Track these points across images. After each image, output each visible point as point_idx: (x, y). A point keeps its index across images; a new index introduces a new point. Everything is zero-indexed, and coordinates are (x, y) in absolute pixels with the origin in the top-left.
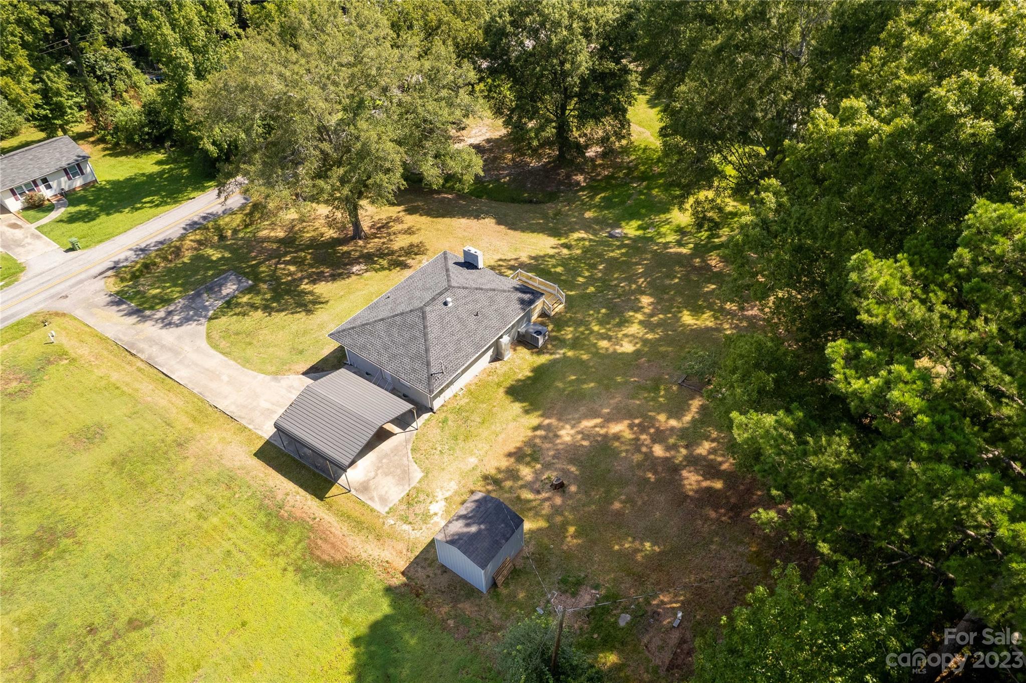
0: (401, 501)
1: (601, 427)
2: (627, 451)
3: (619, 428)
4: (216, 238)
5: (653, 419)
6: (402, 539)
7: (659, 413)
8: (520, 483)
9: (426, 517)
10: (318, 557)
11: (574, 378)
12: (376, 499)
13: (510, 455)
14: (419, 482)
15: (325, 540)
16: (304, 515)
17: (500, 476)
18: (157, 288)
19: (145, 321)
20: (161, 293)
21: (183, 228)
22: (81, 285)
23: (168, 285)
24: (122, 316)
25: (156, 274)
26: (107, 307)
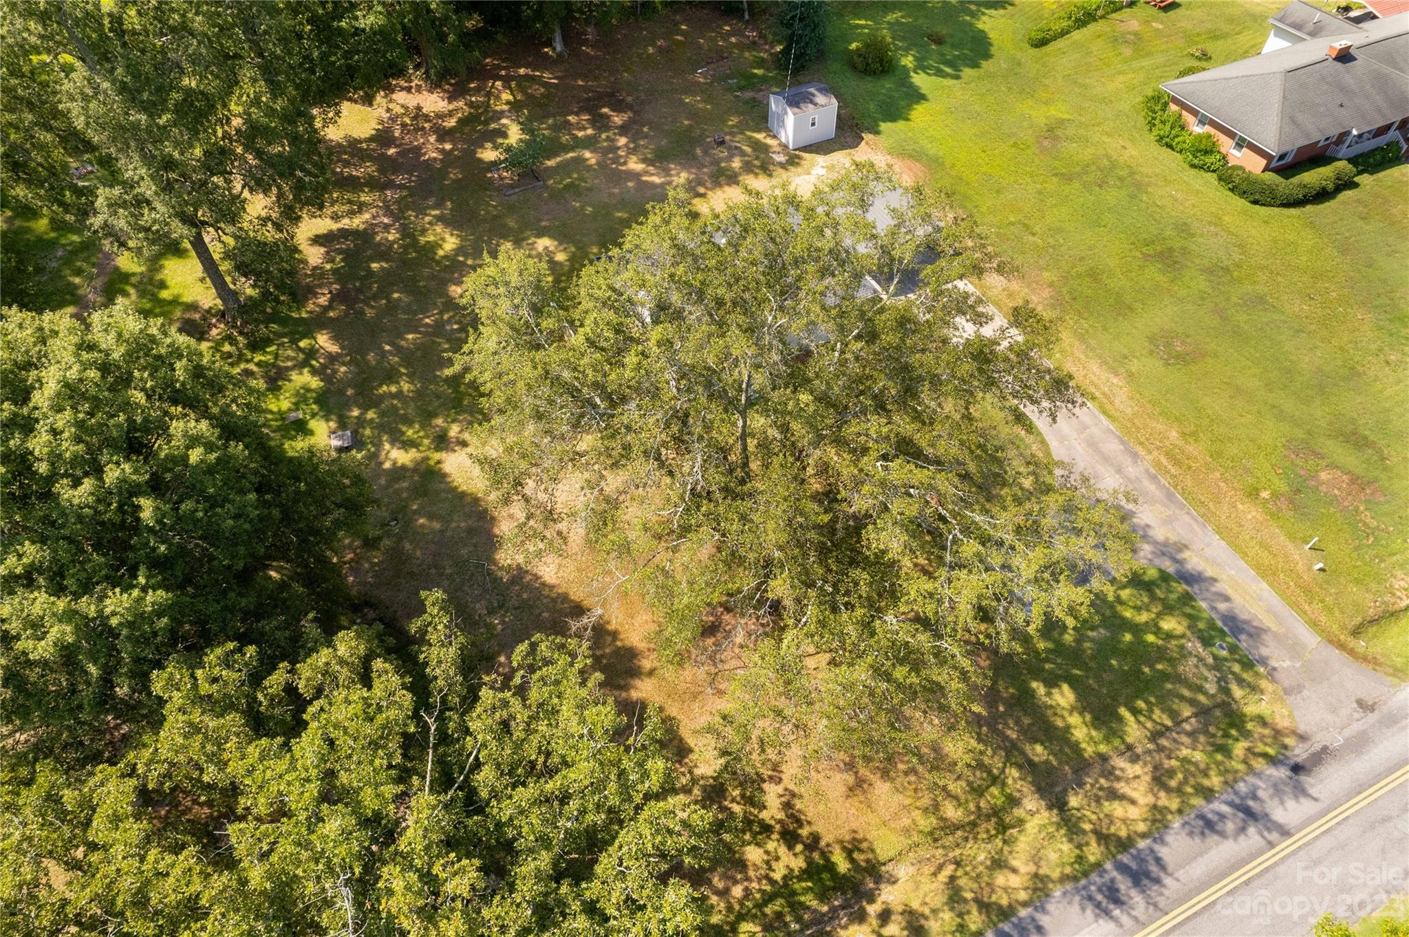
1: (646, 172)
5: (599, 163)
7: (590, 166)
8: (746, 159)
13: (738, 183)
17: (757, 171)
18: (1169, 636)
19: (1166, 544)
20: (1159, 615)
21: (1163, 868)
22: (1347, 733)
23: (1150, 638)
24: (1215, 580)
25: (1186, 692)
26: (1254, 624)
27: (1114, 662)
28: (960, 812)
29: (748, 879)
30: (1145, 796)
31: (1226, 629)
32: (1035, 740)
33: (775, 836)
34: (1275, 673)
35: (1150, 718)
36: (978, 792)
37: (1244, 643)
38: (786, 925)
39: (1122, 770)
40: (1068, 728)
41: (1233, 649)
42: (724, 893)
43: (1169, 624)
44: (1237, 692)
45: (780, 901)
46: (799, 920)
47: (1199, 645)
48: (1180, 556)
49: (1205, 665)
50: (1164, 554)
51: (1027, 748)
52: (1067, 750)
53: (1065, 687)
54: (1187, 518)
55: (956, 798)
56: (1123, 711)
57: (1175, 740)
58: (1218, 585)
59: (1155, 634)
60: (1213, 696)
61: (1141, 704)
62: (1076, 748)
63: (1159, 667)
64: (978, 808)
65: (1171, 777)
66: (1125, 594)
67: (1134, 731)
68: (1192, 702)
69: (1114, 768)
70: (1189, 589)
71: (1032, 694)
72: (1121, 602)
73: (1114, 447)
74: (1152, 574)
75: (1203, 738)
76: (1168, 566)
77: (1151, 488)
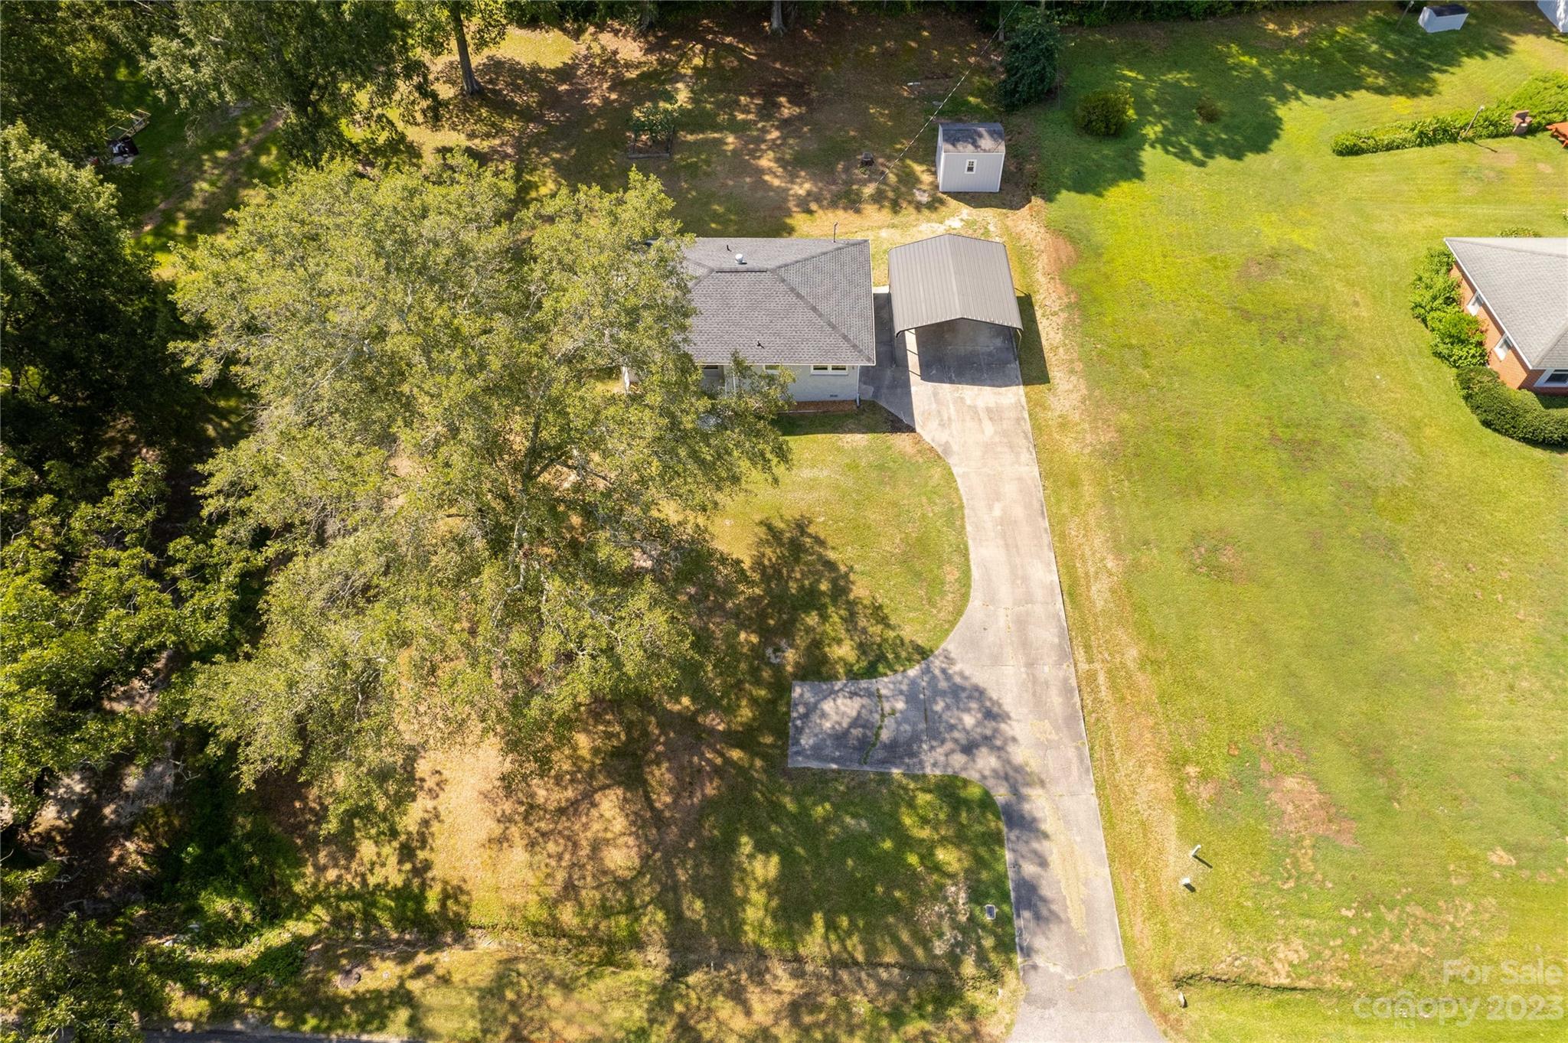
1: (772, 172)
2: (789, 149)
5: (736, 151)
6: (1004, 225)
7: (725, 151)
8: (883, 187)
9: (969, 223)
10: (1075, 252)
15: (1058, 259)
16: (1057, 286)
17: (886, 204)
18: (937, 868)
19: (1018, 769)
20: (944, 841)
23: (913, 859)
24: (1046, 836)
25: (905, 936)
26: (1054, 907)
27: (850, 862)
28: (576, 921)
29: (347, 869)
30: (767, 1014)
31: (1012, 895)
32: (702, 895)
33: (395, 844)
34: (1032, 973)
35: (842, 942)
36: (606, 911)
37: (1023, 920)
38: (352, 930)
39: (775, 977)
40: (745, 901)
41: (1004, 920)
42: (321, 869)
43: (948, 857)
44: (969, 968)
45: (359, 904)
46: (366, 932)
47: (963, 895)
48: (1025, 791)
49: (953, 920)
50: (1006, 778)
51: (687, 898)
52: (726, 922)
53: (775, 859)
54: (1071, 753)
55: (581, 906)
56: (818, 919)
57: (859, 981)
58: (1046, 844)
59: (922, 858)
60: (936, 957)
61: (844, 922)
62: (737, 927)
63: (897, 894)
64: (596, 927)
65: (811, 1012)
66: (923, 798)
67: (814, 944)
68: (904, 950)
69: (767, 969)
70: (1005, 829)
71: (732, 845)
72: (911, 805)
73: (1046, 636)
74: (974, 792)
75: (891, 996)
76: (1001, 794)
77: (1055, 700)
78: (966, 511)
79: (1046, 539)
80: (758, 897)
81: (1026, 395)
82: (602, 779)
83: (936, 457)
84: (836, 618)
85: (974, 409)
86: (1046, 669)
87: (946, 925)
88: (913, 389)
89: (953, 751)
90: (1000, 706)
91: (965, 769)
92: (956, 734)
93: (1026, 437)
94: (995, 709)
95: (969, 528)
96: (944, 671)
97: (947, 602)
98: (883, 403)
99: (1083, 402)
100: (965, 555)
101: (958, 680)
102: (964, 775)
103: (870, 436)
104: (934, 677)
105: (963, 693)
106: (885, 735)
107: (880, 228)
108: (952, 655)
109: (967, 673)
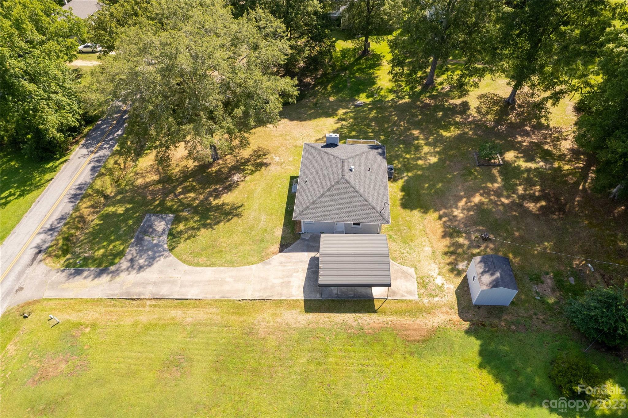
0: (418, 288)
1: (470, 202)
2: (493, 207)
3: (477, 199)
4: (102, 199)
5: (487, 187)
6: (441, 306)
7: (486, 184)
8: (465, 247)
9: (441, 288)
10: (414, 340)
11: (427, 185)
12: (406, 294)
13: (444, 237)
14: (416, 273)
15: (406, 330)
16: (380, 325)
17: (452, 249)
18: (99, 249)
19: (118, 274)
20: (106, 251)
21: (70, 202)
22: (25, 275)
23: (105, 244)
24: (93, 280)
25: (85, 241)
26: (71, 280)
27: (112, 229)
36: (128, 181)
43: (101, 252)
47: (87, 255)
48: (110, 275)
49: (82, 252)
50: (117, 270)
52: (111, 203)
53: (122, 212)
54: (116, 292)
56: (101, 222)
57: (83, 234)
59: (104, 246)
60: (76, 248)
61: (97, 228)
62: (109, 206)
63: (97, 240)
65: (78, 220)
66: (122, 247)
68: (82, 241)
70: (101, 269)
71: (130, 204)
72: (122, 244)
73: (164, 291)
74: (117, 261)
75: (75, 241)
76: (112, 268)
77: (138, 290)
78: (231, 268)
79: (209, 297)
80: (114, 210)
81: (298, 300)
82: (162, 175)
83: (263, 258)
84: (194, 224)
85: (291, 276)
86: (151, 288)
87: (82, 250)
88: (306, 253)
89: (133, 256)
90: (143, 271)
91: (126, 258)
92: (138, 257)
93: (269, 296)
94: (142, 270)
95: (222, 268)
96: (162, 255)
97: (190, 258)
98: (298, 242)
99: (287, 324)
100: (209, 266)
101: (158, 259)
102: (124, 258)
103: (280, 237)
104: (161, 252)
105: (151, 261)
106: (146, 238)
107: (432, 247)
108: (167, 258)
109: (159, 262)
